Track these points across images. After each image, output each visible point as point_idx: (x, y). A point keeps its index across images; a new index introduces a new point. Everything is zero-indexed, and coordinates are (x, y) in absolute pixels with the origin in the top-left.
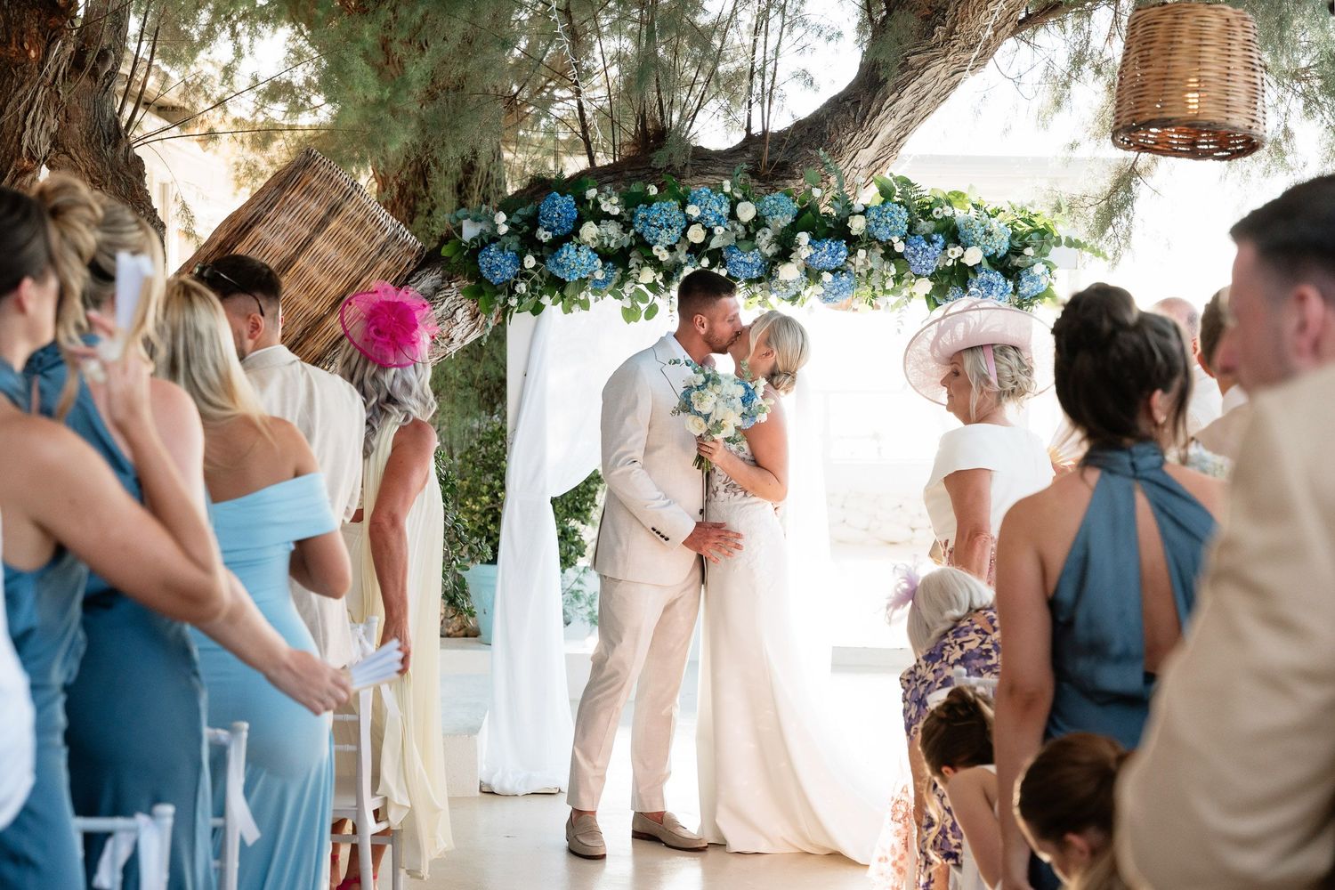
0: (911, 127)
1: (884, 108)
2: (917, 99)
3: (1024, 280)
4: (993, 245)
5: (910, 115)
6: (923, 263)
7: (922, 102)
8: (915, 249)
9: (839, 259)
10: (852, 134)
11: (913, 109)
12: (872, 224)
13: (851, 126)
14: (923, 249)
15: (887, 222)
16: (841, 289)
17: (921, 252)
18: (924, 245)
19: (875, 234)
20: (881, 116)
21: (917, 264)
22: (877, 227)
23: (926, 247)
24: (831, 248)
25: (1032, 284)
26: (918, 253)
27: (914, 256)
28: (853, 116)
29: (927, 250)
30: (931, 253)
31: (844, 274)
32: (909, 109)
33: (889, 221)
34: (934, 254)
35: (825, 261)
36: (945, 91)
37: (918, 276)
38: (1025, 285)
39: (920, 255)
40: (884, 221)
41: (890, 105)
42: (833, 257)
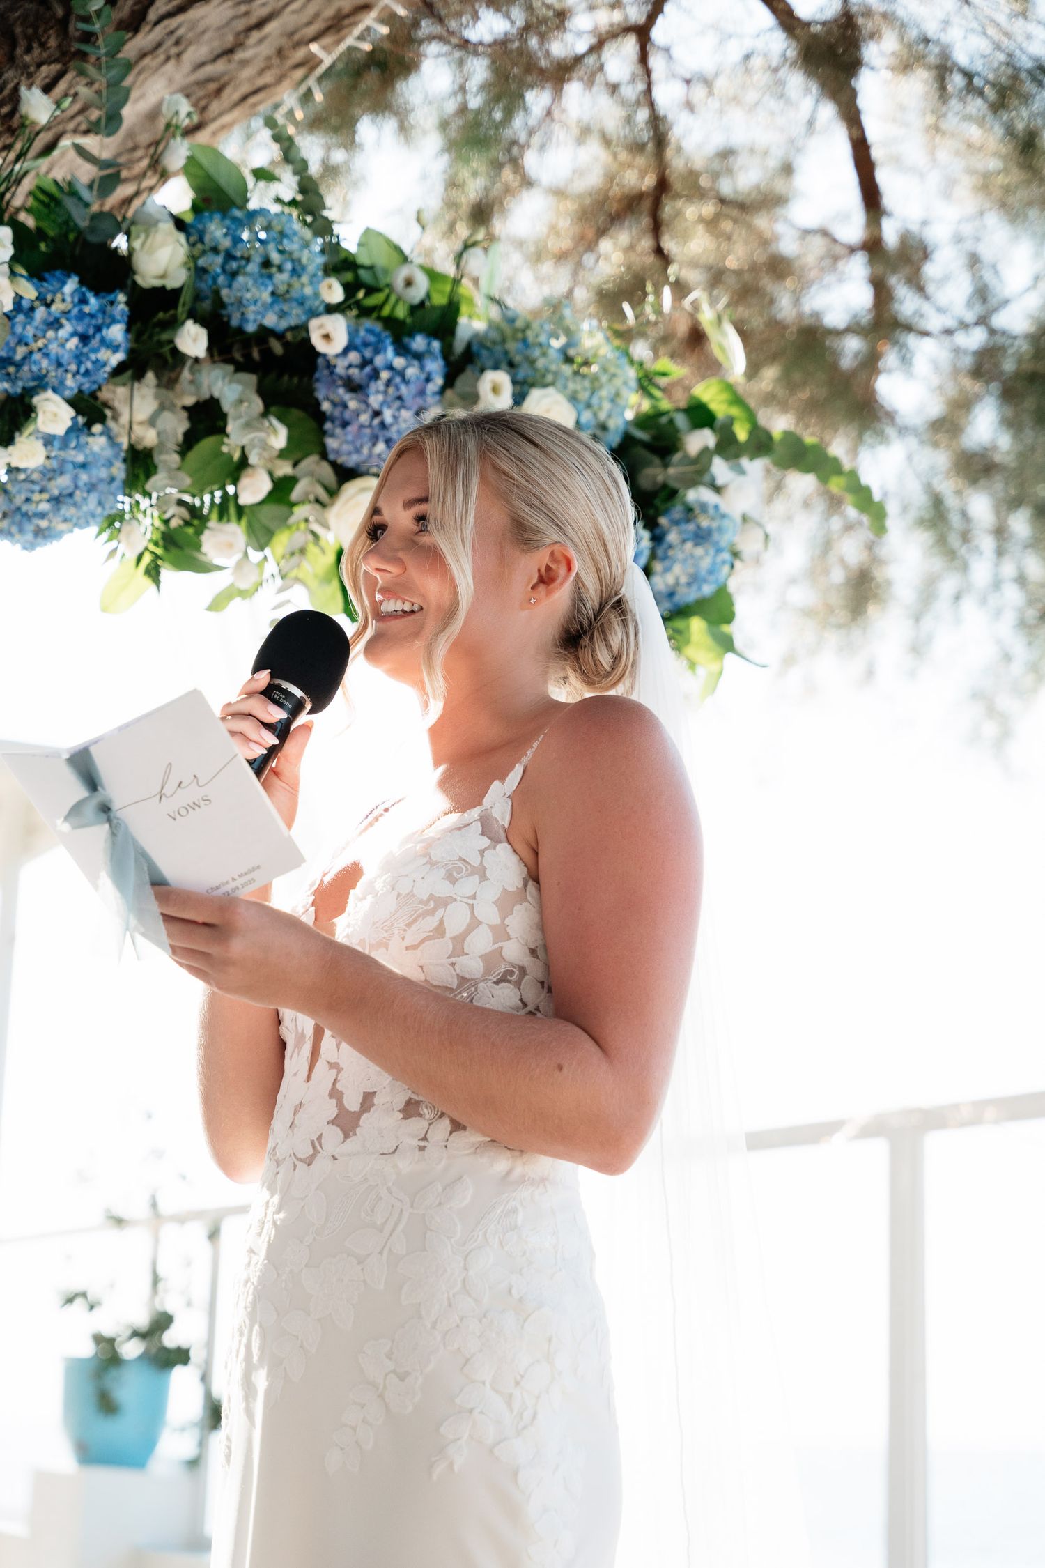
0: (215, 107)
1: (152, 15)
2: (241, 24)
3: (672, 537)
4: (595, 401)
5: (219, 67)
6: (388, 415)
7: (255, 36)
8: (365, 363)
9: (104, 354)
10: (56, 67)
11: (229, 52)
12: (214, 263)
13: (53, 42)
14: (390, 367)
15: (267, 263)
16: (84, 477)
17: (385, 375)
18: (390, 352)
19: (224, 292)
20: (144, 39)
21: (364, 418)
22: (234, 275)
23: (399, 362)
24: (83, 301)
25: (699, 551)
26: (375, 375)
27: (355, 387)
28: (60, 12)
29: (402, 374)
30: (413, 388)
31: (97, 428)
32: (218, 46)
33: (275, 257)
34: (422, 393)
35: (54, 348)
36: (311, 31)
37: (346, 474)
38: (677, 554)
39: (380, 385)
40: (257, 259)
41: (170, 15)
42: (84, 339)
